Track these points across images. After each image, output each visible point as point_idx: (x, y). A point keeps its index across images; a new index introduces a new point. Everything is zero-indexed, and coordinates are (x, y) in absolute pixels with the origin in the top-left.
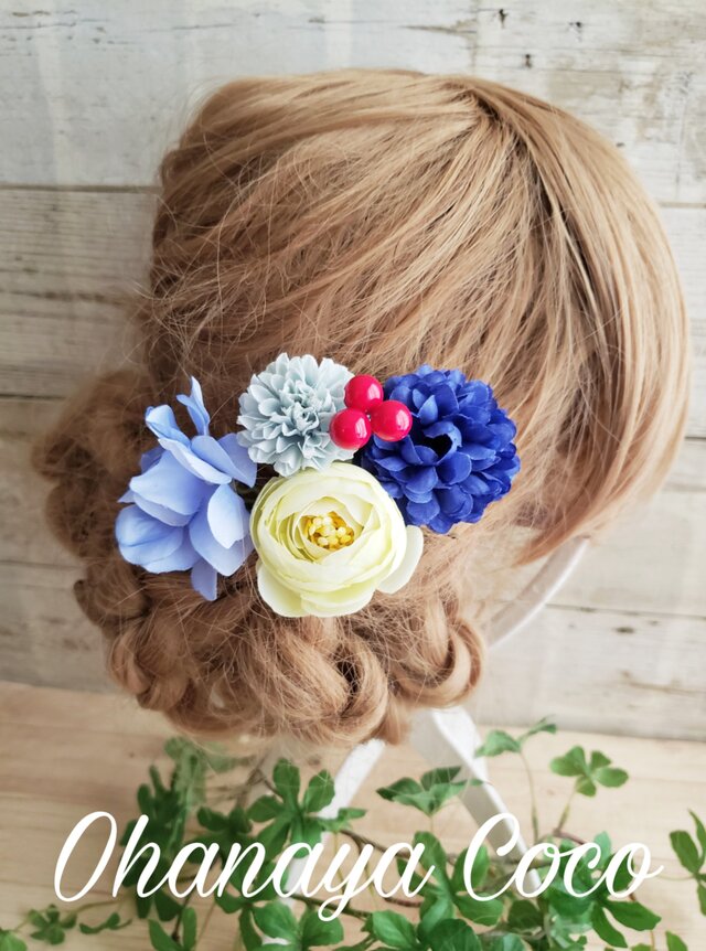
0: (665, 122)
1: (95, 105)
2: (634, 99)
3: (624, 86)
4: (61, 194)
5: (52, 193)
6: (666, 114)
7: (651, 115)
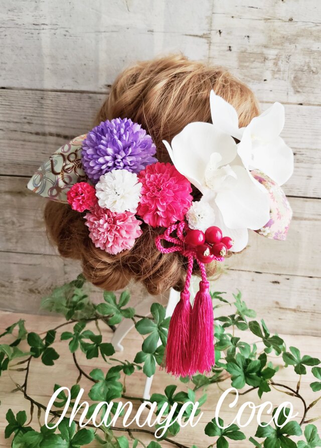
0: (281, 72)
1: (62, 59)
2: (270, 64)
3: (265, 59)
4: (45, 93)
5: (42, 92)
6: (282, 69)
7: (276, 70)
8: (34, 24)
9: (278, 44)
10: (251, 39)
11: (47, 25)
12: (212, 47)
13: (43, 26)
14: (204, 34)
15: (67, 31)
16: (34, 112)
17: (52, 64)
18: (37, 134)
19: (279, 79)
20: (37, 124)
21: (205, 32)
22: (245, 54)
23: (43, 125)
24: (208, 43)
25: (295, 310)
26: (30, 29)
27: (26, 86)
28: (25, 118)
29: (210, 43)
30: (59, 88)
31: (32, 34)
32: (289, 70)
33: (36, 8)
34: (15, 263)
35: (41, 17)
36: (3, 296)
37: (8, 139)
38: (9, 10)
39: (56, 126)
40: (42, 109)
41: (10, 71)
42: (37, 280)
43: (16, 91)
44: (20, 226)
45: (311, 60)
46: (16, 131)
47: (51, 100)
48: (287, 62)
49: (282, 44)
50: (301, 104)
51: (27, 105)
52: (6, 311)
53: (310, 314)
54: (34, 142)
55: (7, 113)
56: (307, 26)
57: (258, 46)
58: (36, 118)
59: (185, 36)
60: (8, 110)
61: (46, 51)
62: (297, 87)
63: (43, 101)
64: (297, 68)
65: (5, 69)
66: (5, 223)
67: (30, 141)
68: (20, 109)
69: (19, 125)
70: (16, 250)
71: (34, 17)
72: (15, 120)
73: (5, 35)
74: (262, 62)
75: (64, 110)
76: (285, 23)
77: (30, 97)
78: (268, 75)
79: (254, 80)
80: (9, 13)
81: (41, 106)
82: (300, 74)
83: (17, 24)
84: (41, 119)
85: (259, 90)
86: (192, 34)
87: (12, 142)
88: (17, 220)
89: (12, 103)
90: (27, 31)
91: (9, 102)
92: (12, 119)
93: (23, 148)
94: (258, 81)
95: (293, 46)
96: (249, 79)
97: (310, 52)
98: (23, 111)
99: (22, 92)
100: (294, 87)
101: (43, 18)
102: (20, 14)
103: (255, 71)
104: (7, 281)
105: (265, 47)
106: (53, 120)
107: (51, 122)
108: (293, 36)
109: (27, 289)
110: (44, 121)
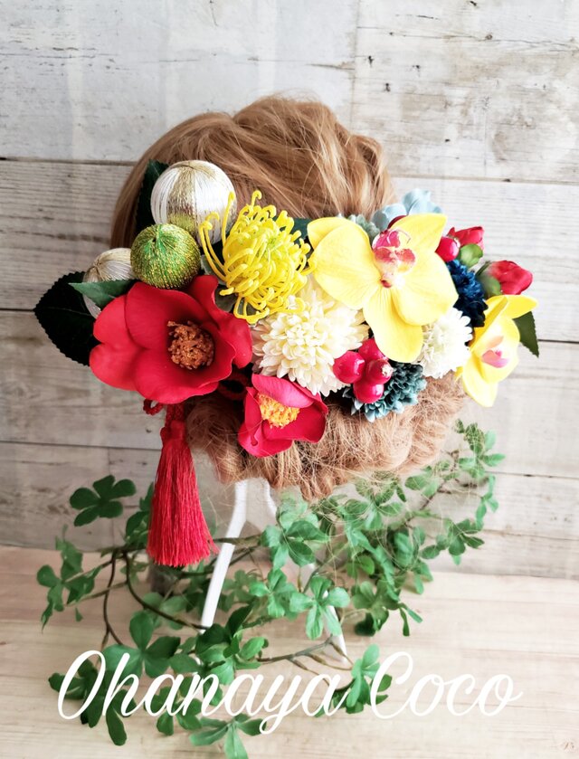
8: (54, 49)
9: (468, 79)
10: (423, 72)
11: (76, 49)
12: (358, 85)
13: (70, 52)
14: (344, 63)
15: (111, 60)
16: (55, 200)
17: (86, 117)
18: (61, 237)
19: (471, 138)
20: (60, 220)
21: (346, 60)
22: (413, 96)
23: (73, 222)
24: (350, 79)
25: (502, 533)
26: (48, 57)
27: (42, 156)
28: (41, 210)
29: (354, 79)
30: (98, 157)
31: (52, 65)
32: (487, 122)
33: (58, 21)
34: (24, 462)
35: (66, 36)
36: (4, 519)
37: (10, 248)
38: (12, 25)
39: (93, 224)
40: (70, 194)
41: (15, 129)
42: (62, 490)
43: (24, 164)
44: (32, 397)
45: (525, 106)
46: (24, 232)
47: (86, 179)
48: (484, 109)
49: (474, 78)
50: (508, 180)
51: (44, 188)
52: (10, 545)
53: (529, 538)
54: (56, 251)
55: (10, 202)
56: (517, 48)
57: (434, 83)
58: (59, 210)
59: (311, 67)
60: (10, 197)
61: (75, 94)
62: (502, 152)
63: (70, 181)
64: (500, 119)
65: (5, 126)
66: (7, 392)
67: (48, 250)
68: (31, 194)
69: (30, 222)
70: (24, 438)
71: (54, 37)
72: (24, 214)
73: (6, 68)
74: (441, 111)
75: (106, 196)
76: (478, 43)
77: (50, 174)
78: (451, 131)
79: (429, 140)
80: (12, 29)
81: (68, 189)
82: (505, 129)
83: (26, 49)
84: (67, 211)
85: (437, 157)
86: (324, 62)
87: (19, 251)
88: (28, 386)
89: (17, 185)
90: (43, 60)
91: (13, 184)
92: (18, 213)
93: (36, 262)
94: (435, 143)
95: (493, 82)
96: (419, 139)
97: (521, 91)
98: (36, 199)
99: (35, 165)
100: (496, 152)
101: (69, 37)
102: (30, 31)
103: (429, 126)
104: (11, 494)
105: (448, 84)
106: (89, 212)
107: (85, 216)
108: (493, 64)
109: (45, 506)
110: (74, 214)
